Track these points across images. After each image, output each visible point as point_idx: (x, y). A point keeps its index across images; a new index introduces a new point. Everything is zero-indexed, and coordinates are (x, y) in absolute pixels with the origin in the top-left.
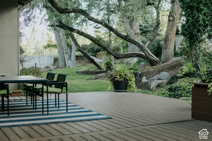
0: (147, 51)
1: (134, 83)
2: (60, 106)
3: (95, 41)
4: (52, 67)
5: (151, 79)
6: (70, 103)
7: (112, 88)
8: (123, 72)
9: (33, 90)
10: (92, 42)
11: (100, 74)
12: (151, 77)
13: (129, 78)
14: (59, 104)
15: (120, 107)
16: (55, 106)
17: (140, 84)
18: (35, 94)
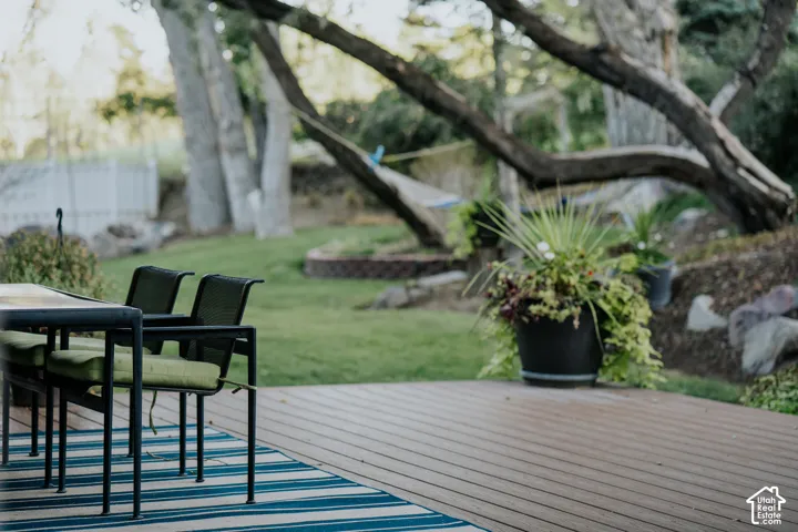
0: (722, 143)
1: (645, 334)
2: (207, 463)
3: (410, 83)
4: (148, 233)
5: (744, 314)
6: (266, 450)
7: (509, 360)
8: (581, 268)
9: (50, 368)
10: (391, 86)
11: (434, 273)
12: (743, 301)
13: (614, 302)
14: (200, 454)
15: (564, 478)
16: (176, 465)
17: (677, 339)
18: (57, 391)
